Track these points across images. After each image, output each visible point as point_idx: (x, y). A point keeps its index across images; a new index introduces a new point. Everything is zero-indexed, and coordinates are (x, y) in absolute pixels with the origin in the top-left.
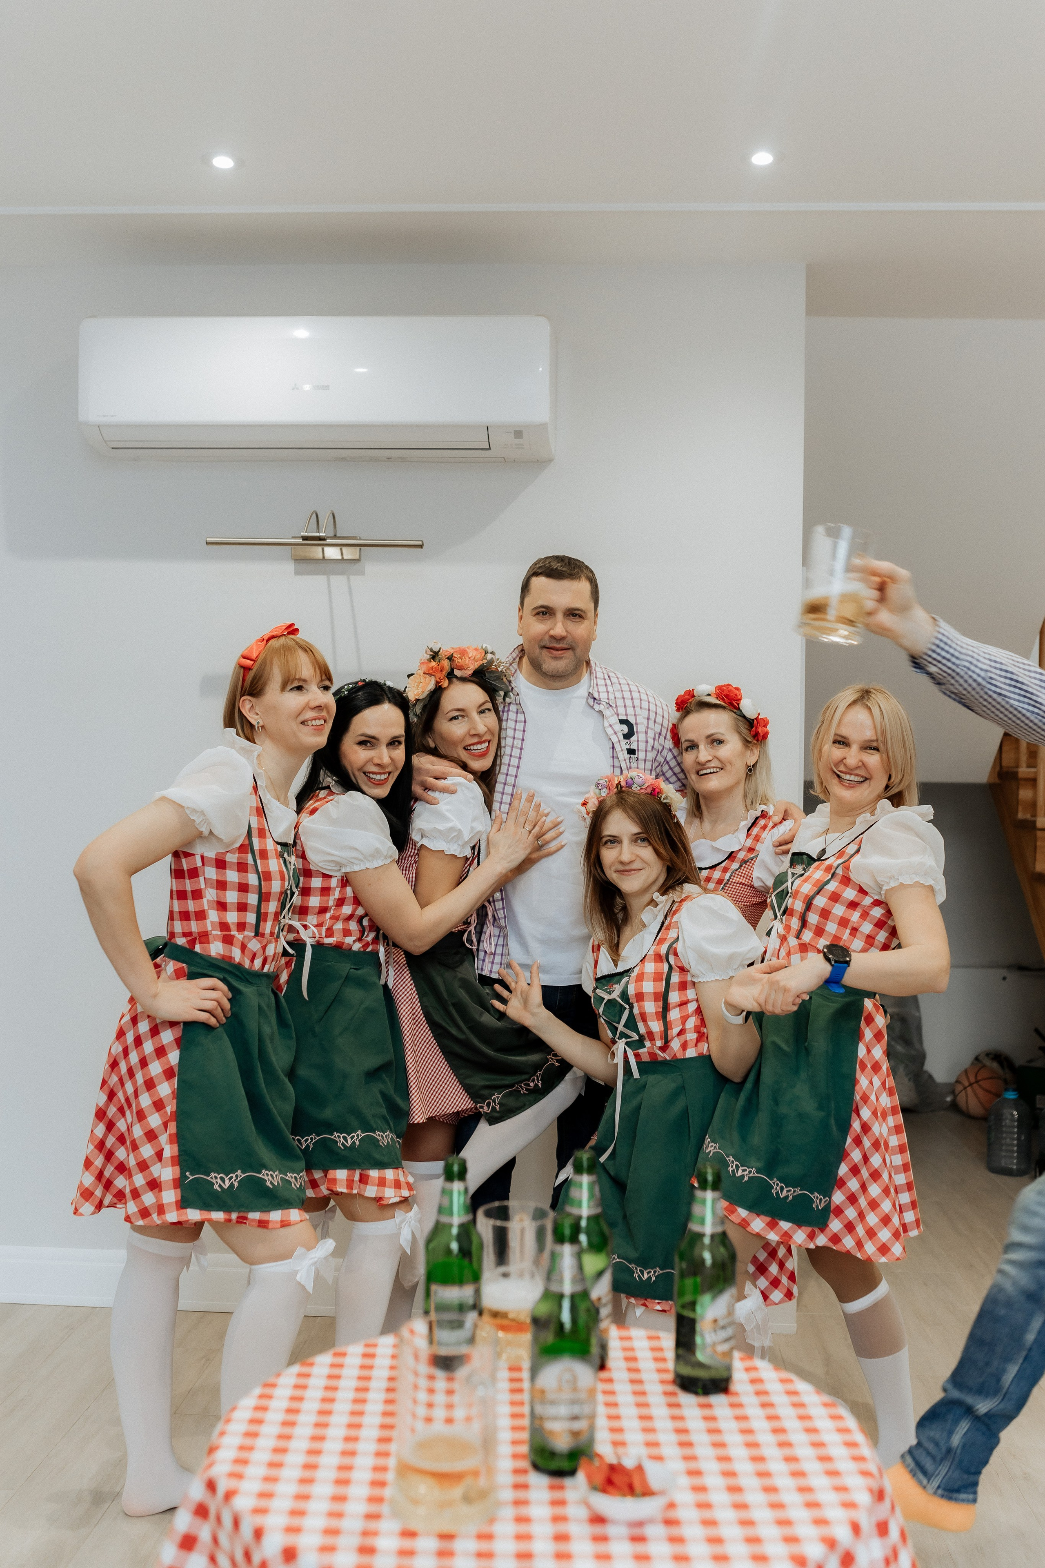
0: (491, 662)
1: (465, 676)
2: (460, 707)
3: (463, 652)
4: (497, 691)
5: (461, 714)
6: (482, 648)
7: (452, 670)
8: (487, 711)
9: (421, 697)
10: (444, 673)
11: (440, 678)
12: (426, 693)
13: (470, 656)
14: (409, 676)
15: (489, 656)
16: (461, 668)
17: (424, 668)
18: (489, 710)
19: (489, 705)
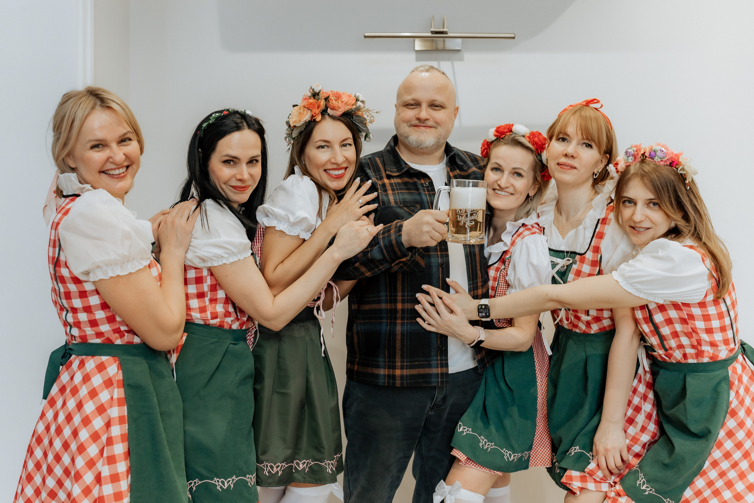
0: (359, 109)
1: (335, 115)
2: (327, 139)
3: (338, 97)
4: (361, 132)
5: (326, 145)
6: (355, 96)
7: (327, 107)
8: (348, 145)
9: (297, 125)
10: (319, 109)
11: (315, 113)
12: (302, 122)
13: (343, 100)
14: (294, 106)
15: (359, 103)
16: (333, 109)
17: (305, 103)
18: (350, 145)
19: (351, 141)
